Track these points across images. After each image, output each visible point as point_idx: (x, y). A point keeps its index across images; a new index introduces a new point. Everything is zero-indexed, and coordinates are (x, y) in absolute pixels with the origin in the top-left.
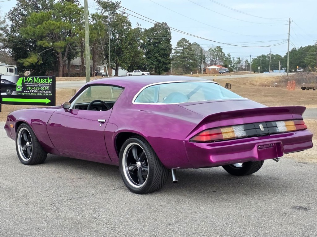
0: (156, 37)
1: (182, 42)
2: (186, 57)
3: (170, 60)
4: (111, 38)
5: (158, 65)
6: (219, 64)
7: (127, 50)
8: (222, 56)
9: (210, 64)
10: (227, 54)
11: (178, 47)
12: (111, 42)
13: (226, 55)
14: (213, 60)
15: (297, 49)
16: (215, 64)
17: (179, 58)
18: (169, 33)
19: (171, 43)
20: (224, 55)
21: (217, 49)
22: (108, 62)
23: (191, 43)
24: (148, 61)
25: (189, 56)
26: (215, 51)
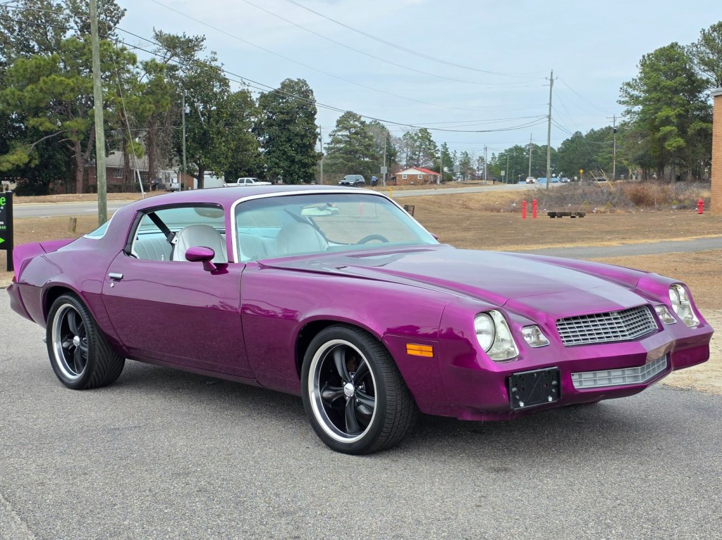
0: (283, 109)
1: (347, 120)
2: (356, 152)
3: (313, 157)
4: (188, 111)
5: (290, 167)
6: (424, 166)
7: (222, 136)
8: (430, 149)
9: (407, 165)
10: (442, 145)
11: (339, 131)
12: (186, 120)
13: (439, 147)
14: (411, 158)
15: (584, 133)
16: (417, 166)
17: (342, 153)
18: (312, 102)
19: (316, 122)
20: (435, 147)
21: (420, 135)
22: (181, 162)
23: (365, 122)
24: (268, 159)
25: (362, 148)
26: (416, 138)
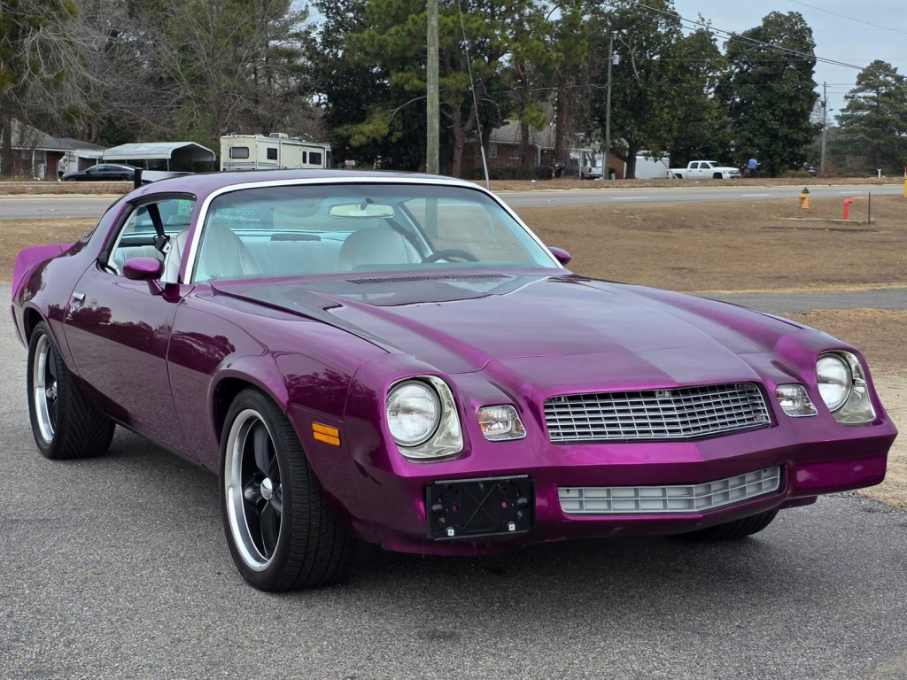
0: (764, 57)
1: (873, 75)
2: (887, 123)
3: (808, 130)
4: (616, 62)
5: (769, 145)
7: (665, 99)
11: (861, 90)
12: (613, 75)
17: (864, 125)
18: (809, 47)
19: (815, 78)
22: (604, 136)
23: (902, 77)
24: (736, 133)
25: (896, 117)
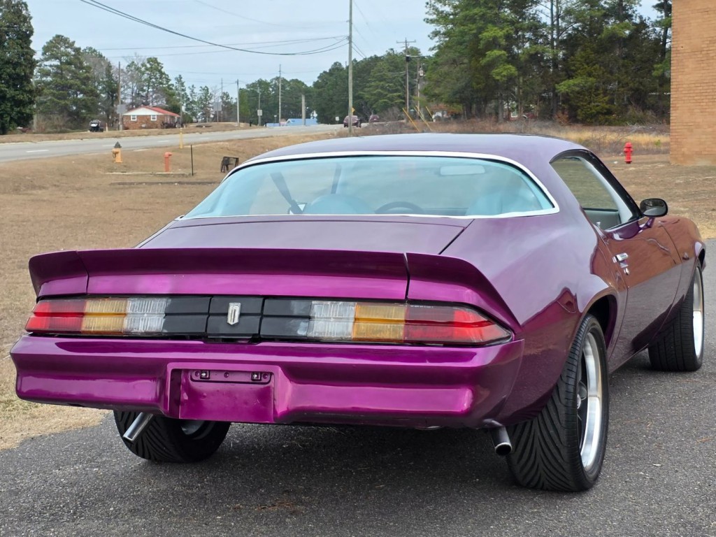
2: (70, 87)
3: (30, 92)
6: (155, 104)
8: (161, 83)
9: (132, 104)
10: (176, 79)
11: (47, 60)
13: (173, 82)
14: (138, 95)
15: (345, 65)
16: (146, 105)
17: (51, 88)
18: (26, 19)
19: (32, 46)
20: (168, 80)
21: (148, 66)
23: (80, 49)
25: (78, 82)
26: (143, 69)
